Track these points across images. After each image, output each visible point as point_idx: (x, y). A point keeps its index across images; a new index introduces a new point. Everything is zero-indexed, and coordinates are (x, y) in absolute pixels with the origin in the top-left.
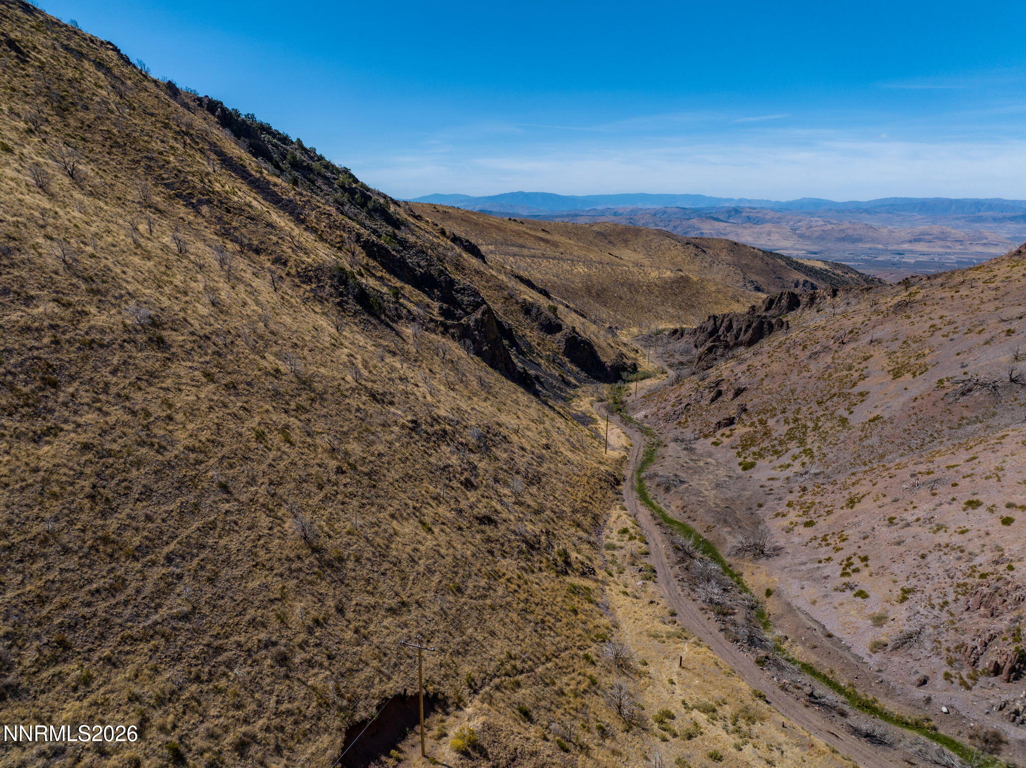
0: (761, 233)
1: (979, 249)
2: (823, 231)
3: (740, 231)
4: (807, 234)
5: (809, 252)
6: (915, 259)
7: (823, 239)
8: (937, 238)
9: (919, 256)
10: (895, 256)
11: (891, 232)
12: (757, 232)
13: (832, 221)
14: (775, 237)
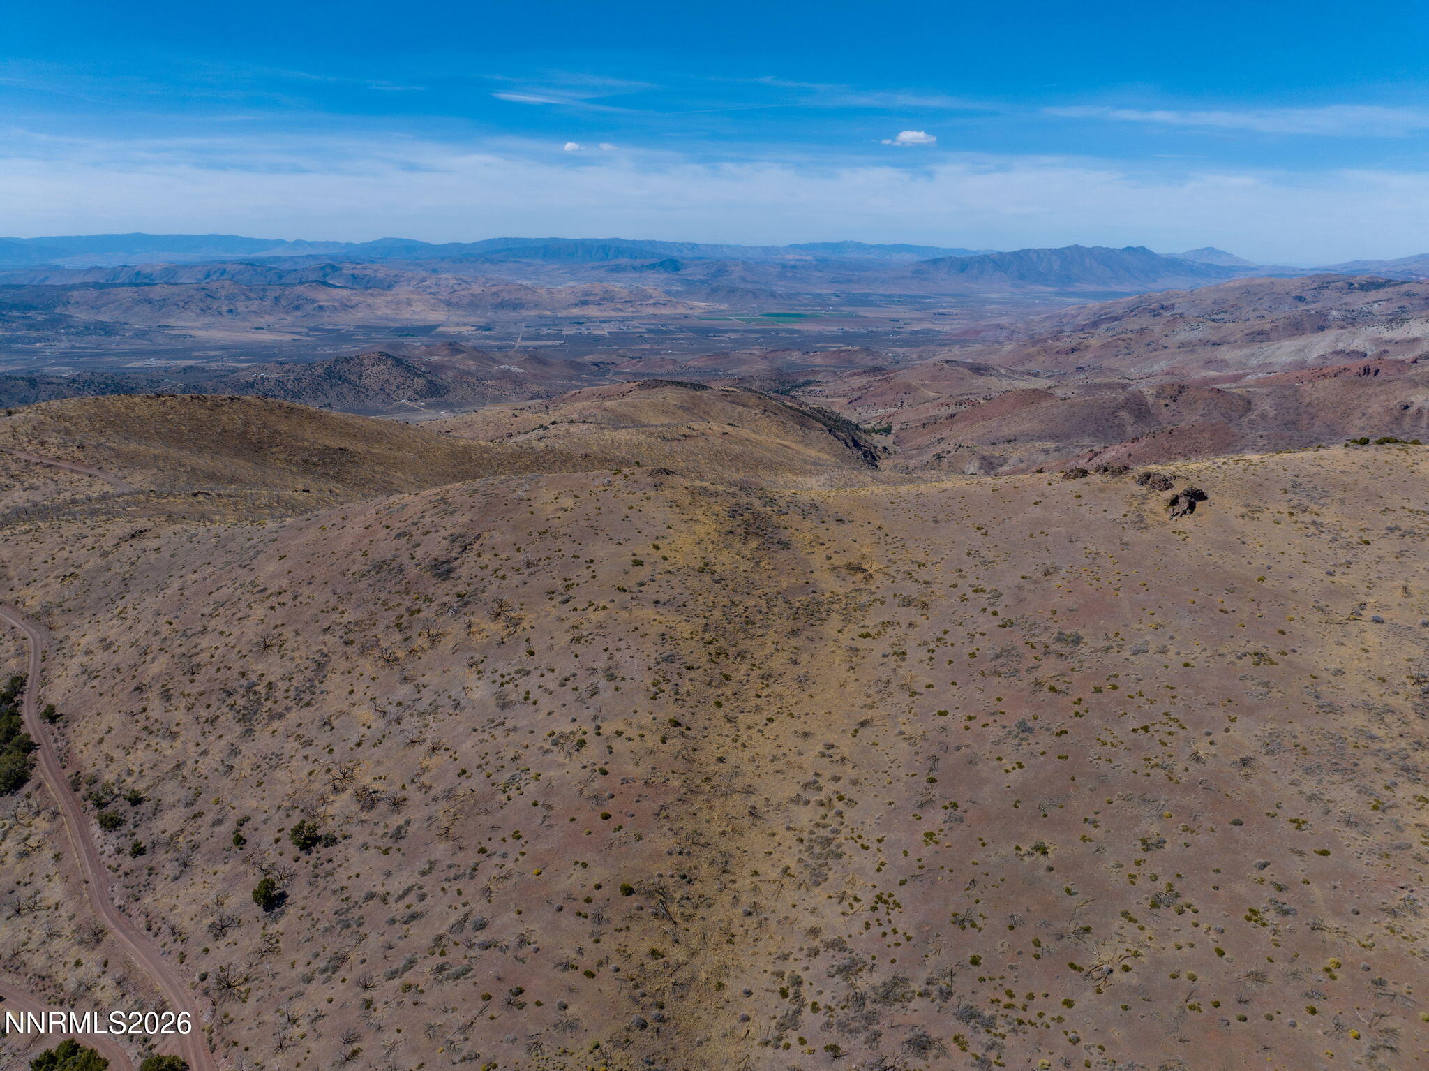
0: (398, 303)
1: (651, 310)
2: (472, 295)
3: (369, 300)
4: (453, 300)
5: (479, 328)
6: (603, 329)
7: (478, 306)
8: (603, 299)
9: (603, 325)
10: (578, 326)
11: (551, 293)
12: (392, 302)
13: (465, 278)
14: (418, 307)
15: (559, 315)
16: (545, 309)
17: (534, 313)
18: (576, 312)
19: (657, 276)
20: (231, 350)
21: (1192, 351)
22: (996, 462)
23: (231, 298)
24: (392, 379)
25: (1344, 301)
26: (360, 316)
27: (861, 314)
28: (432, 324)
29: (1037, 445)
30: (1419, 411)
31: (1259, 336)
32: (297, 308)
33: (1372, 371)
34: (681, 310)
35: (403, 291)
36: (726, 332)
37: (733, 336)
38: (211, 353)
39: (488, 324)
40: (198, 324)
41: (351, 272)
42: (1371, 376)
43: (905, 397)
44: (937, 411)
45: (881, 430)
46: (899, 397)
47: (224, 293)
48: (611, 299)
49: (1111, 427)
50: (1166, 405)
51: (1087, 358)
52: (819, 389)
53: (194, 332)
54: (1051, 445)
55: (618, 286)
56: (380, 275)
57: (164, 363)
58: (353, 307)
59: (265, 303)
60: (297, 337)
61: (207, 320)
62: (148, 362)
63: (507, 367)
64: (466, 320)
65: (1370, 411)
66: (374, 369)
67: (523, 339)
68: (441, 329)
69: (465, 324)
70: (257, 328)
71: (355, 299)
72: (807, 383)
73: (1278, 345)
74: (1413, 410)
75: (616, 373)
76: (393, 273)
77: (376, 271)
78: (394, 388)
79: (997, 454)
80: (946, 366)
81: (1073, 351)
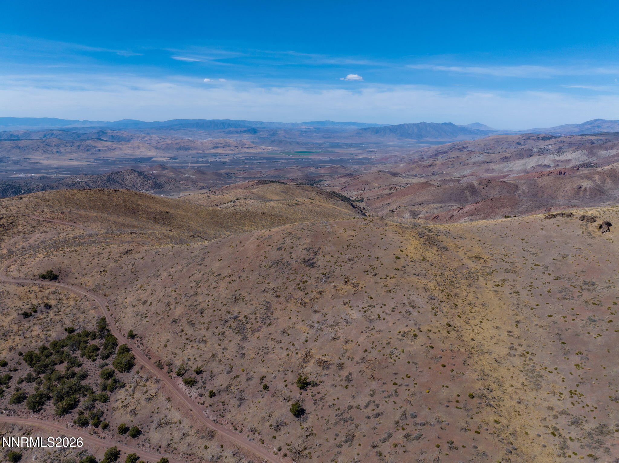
0: (134, 148)
1: (246, 150)
2: (167, 144)
3: (121, 147)
4: (158, 146)
5: (171, 158)
6: (226, 159)
7: (169, 149)
8: (225, 145)
9: (226, 157)
10: (215, 157)
11: (201, 143)
12: (131, 147)
13: (163, 137)
14: (143, 149)
15: (206, 152)
16: (199, 150)
17: (195, 152)
18: (213, 151)
19: (247, 135)
20: (58, 169)
21: (480, 166)
22: (417, 213)
23: (57, 146)
24: (138, 181)
25: (536, 144)
26: (117, 154)
27: (336, 151)
28: (151, 157)
29: (432, 205)
30: (586, 189)
31: (505, 159)
32: (88, 150)
33: (563, 173)
34: (259, 150)
35: (135, 143)
36: (280, 159)
37: (283, 161)
38: (50, 171)
39: (175, 157)
40: (42, 157)
41: (111, 134)
42: (562, 175)
43: (366, 186)
44: (381, 192)
45: (359, 200)
46: (363, 186)
47: (54, 144)
48: (229, 146)
49: (462, 198)
50: (483, 188)
51: (436, 169)
52: (327, 183)
53: (41, 161)
54: (438, 205)
55: (231, 140)
56: (125, 135)
57: (29, 175)
58: (113, 150)
59: (73, 148)
60: (89, 163)
61: (46, 156)
62: (21, 175)
63: (188, 175)
64: (164, 155)
65: (566, 189)
66: (129, 177)
67: (192, 163)
68: (154, 159)
69: (164, 157)
70: (70, 159)
71: (114, 146)
72: (320, 181)
73: (514, 163)
74: (583, 189)
75: (236, 177)
76: (130, 134)
77: (122, 134)
78: (139, 185)
79: (417, 210)
80: (380, 173)
81: (430, 166)
